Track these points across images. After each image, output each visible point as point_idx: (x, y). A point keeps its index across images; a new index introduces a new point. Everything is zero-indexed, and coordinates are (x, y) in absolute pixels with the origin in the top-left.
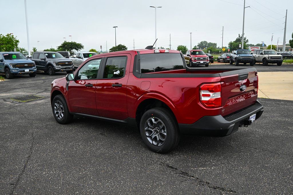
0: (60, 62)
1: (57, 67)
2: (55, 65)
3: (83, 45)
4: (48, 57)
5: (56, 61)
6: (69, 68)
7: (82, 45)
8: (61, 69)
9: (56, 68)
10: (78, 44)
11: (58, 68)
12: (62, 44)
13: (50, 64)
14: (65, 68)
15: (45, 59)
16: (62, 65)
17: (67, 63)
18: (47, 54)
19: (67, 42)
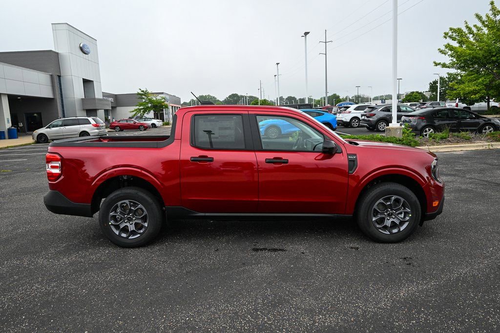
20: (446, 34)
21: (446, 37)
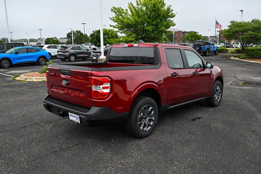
20: (112, 10)
21: (112, 11)
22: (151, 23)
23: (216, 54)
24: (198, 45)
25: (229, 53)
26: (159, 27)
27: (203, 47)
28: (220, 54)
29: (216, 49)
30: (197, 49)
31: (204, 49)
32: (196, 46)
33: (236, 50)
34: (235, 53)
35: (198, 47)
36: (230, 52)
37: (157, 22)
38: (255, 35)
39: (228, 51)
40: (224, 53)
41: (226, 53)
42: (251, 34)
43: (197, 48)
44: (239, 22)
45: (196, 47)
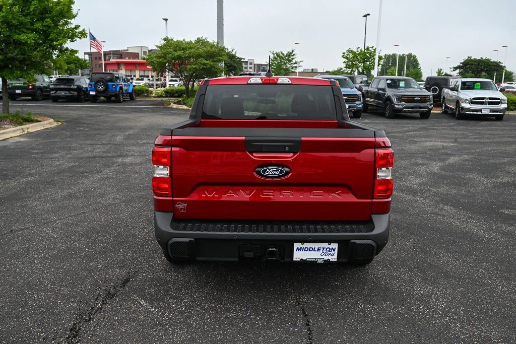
0: (405, 95)
1: (398, 105)
2: (395, 100)
3: (503, 65)
4: (389, 86)
5: (398, 94)
6: (421, 108)
7: (501, 64)
8: (404, 108)
9: (396, 106)
10: (495, 62)
11: (401, 107)
12: (461, 63)
13: (389, 99)
14: (412, 108)
15: (384, 90)
16: (407, 102)
17: (417, 98)
18: (391, 80)
19: (472, 58)
22: (29, 26)
23: (132, 99)
24: (102, 80)
25: (154, 97)
26: (52, 36)
27: (113, 85)
28: (138, 98)
29: (133, 89)
30: (100, 88)
31: (114, 89)
32: (98, 82)
33: (166, 92)
34: (164, 97)
35: (103, 85)
36: (153, 95)
37: (47, 26)
38: (210, 65)
39: (151, 92)
40: (145, 96)
41: (147, 96)
42: (204, 64)
43: (101, 86)
44: (177, 41)
45: (98, 85)
